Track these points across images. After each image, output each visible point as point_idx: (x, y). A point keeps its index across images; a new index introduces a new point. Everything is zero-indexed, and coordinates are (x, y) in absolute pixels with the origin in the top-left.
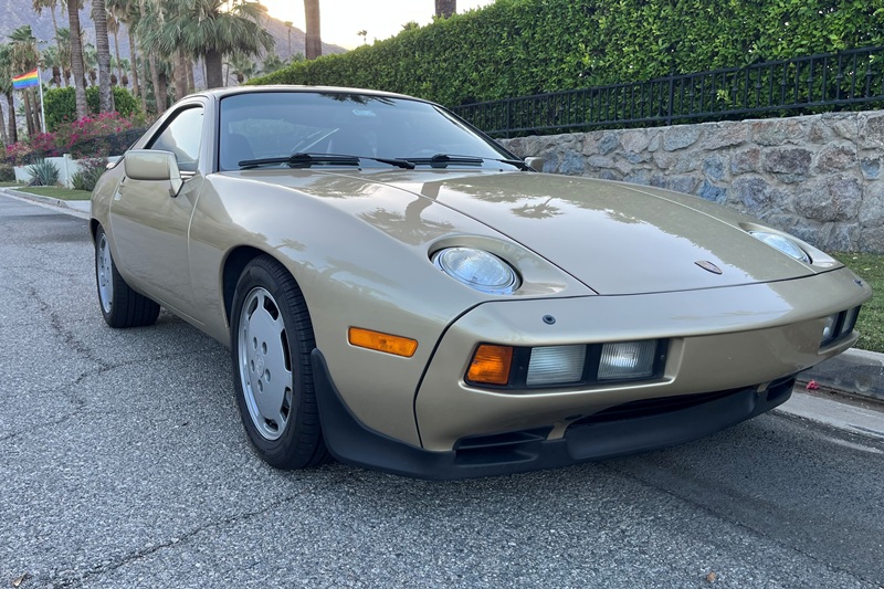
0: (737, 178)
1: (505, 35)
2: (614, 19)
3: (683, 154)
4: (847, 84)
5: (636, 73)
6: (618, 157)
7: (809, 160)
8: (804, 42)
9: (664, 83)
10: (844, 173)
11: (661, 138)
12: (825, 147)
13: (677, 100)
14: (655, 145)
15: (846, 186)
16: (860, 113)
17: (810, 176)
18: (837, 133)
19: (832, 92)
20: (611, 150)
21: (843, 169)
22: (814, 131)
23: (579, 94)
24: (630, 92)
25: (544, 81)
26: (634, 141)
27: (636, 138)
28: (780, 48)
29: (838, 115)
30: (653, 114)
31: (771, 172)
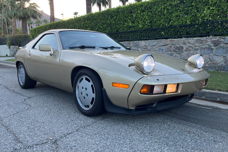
0: (167, 53)
1: (109, 17)
2: (137, 15)
3: (154, 47)
4: (191, 32)
5: (142, 28)
6: (138, 47)
7: (183, 48)
8: (181, 22)
9: (149, 30)
10: (191, 52)
11: (149, 43)
12: (186, 46)
13: (152, 34)
14: (147, 45)
15: (191, 54)
16: (194, 38)
17: (183, 52)
18: (189, 43)
19: (187, 33)
20: (136, 46)
21: (190, 51)
22: (184, 42)
23: (128, 32)
24: (141, 32)
25: (119, 29)
26: (142, 43)
27: (143, 43)
28: (176, 23)
29: (189, 38)
30: (146, 37)
31: (175, 51)
